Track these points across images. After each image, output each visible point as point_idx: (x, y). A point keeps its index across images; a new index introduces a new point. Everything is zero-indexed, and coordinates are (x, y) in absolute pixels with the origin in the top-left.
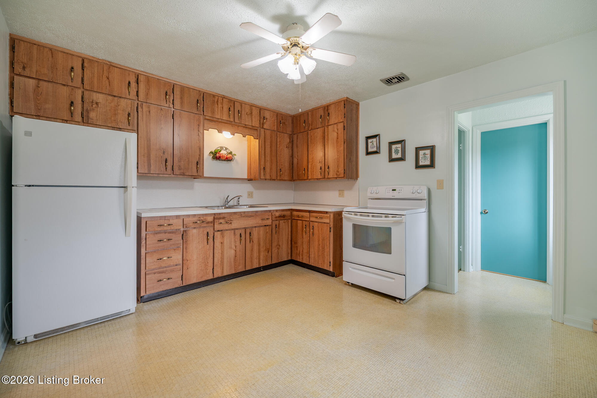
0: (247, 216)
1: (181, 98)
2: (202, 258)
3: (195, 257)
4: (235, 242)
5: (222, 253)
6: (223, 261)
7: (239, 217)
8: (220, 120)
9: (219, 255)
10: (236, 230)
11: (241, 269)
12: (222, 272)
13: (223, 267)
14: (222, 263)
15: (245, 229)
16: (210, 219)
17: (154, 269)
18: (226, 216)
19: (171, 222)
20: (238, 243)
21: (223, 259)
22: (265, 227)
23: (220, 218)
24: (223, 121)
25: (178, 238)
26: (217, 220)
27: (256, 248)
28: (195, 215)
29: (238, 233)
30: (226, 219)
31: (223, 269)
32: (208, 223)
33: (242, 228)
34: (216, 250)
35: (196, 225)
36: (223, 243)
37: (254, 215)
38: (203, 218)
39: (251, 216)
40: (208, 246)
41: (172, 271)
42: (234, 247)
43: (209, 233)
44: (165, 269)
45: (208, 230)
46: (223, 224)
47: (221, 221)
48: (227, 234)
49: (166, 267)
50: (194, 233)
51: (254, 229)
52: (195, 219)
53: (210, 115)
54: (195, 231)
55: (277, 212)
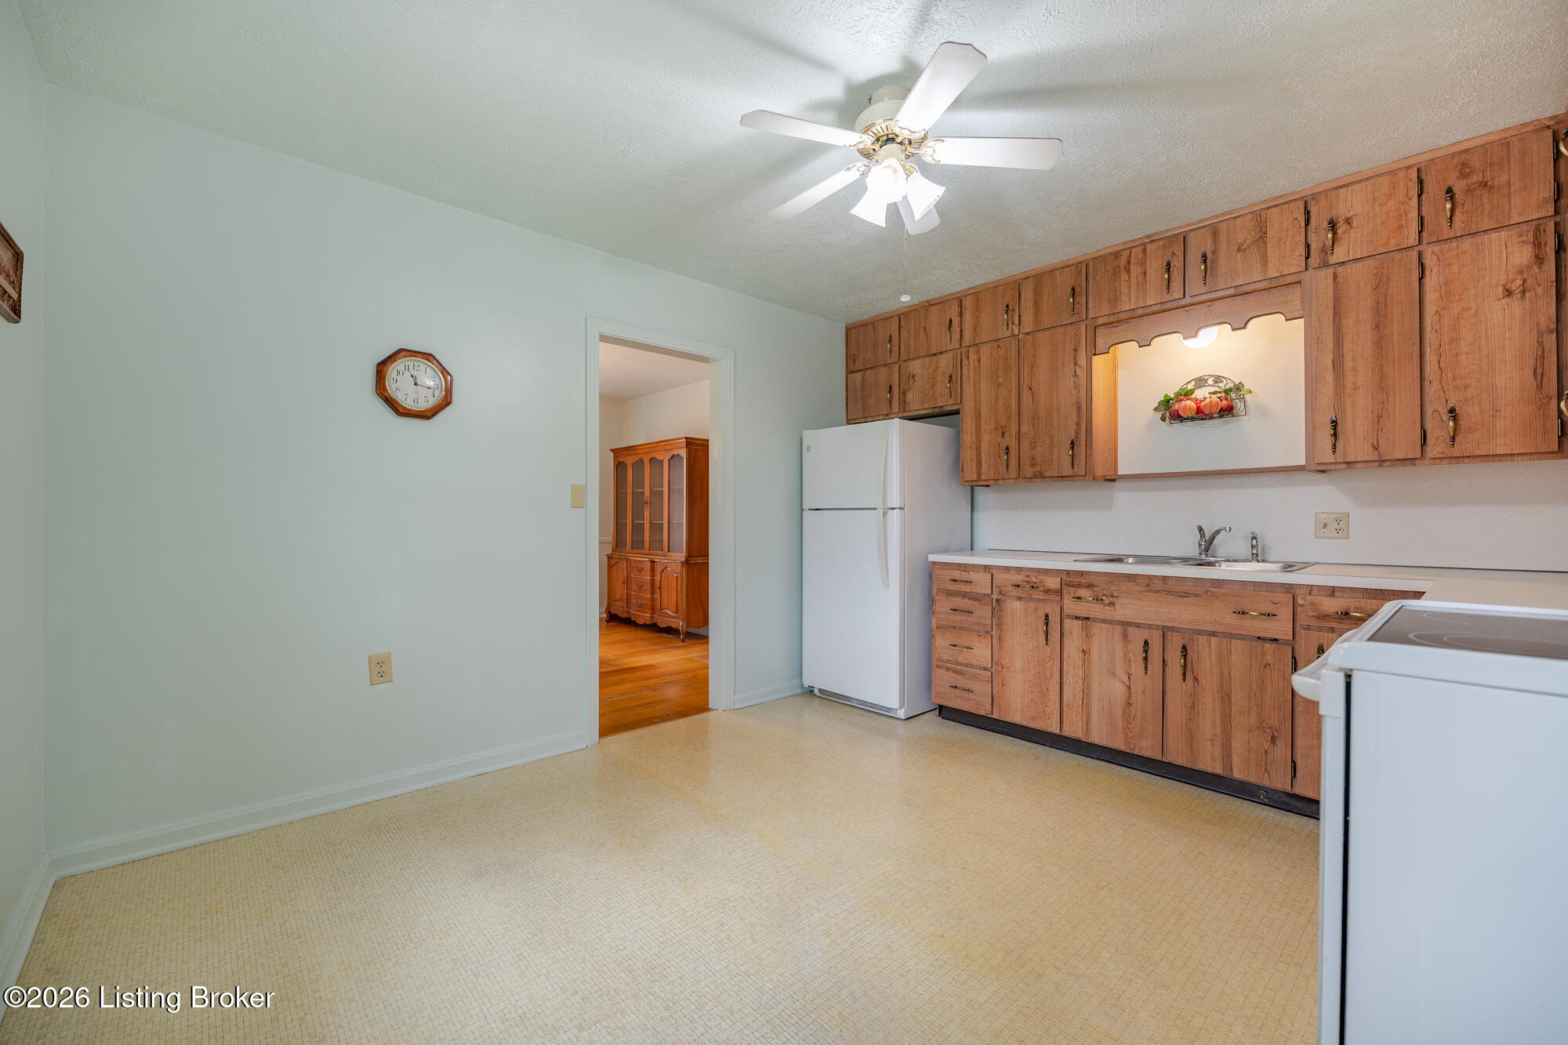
0: (1170, 591)
1: (1037, 304)
2: (1033, 672)
3: (1018, 664)
4: (1128, 661)
5: (1086, 679)
6: (1088, 701)
7: (1140, 589)
8: (1140, 312)
9: (1078, 683)
10: (1130, 629)
11: (1147, 747)
12: (1085, 728)
13: (1088, 718)
14: (1084, 706)
15: (1165, 631)
16: (1053, 583)
17: (948, 661)
18: (1096, 581)
19: (973, 576)
20: (1137, 667)
21: (1088, 696)
22: (1259, 643)
23: (1079, 586)
24: (1149, 310)
25: (983, 613)
26: (1070, 588)
27: (1209, 704)
28: (1021, 569)
29: (1137, 637)
30: (1095, 589)
31: (1088, 724)
32: (1048, 591)
33: (1157, 627)
34: (1068, 663)
35: (1019, 593)
36: (1089, 653)
37: (1200, 593)
38: (1036, 578)
39: (1185, 595)
40: (1048, 650)
41: (975, 677)
42: (1120, 672)
43: (1050, 616)
44: (963, 668)
45: (1048, 610)
46: (1089, 602)
47: (1082, 592)
48: (1099, 630)
49: (966, 665)
50: (1014, 607)
51: (1202, 639)
52: (1018, 578)
53: (1105, 309)
54: (1017, 605)
55: (1333, 596)
